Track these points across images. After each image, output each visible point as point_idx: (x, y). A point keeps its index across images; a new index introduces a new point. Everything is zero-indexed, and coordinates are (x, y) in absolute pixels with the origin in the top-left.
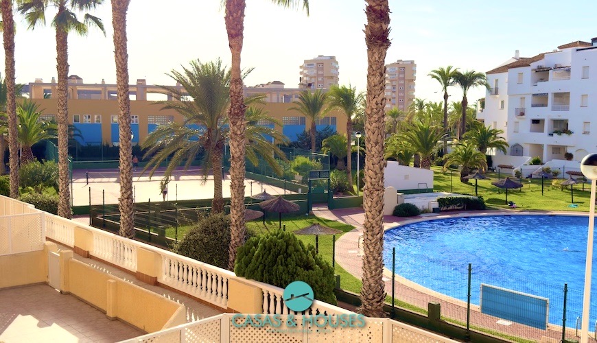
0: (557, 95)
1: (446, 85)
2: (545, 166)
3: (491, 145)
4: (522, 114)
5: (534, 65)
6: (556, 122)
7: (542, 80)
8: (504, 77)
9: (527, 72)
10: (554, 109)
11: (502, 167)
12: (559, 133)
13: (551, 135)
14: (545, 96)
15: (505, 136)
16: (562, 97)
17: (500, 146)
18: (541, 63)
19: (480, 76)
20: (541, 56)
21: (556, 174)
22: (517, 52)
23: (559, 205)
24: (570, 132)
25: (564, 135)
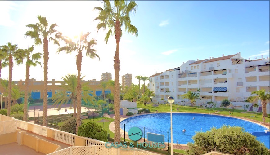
1: (139, 80)
2: (164, 101)
3: (151, 95)
4: (158, 87)
5: (160, 75)
6: (166, 89)
7: (162, 79)
8: (153, 78)
9: (159, 77)
10: (166, 86)
11: (154, 101)
12: (167, 92)
13: (165, 92)
14: (163, 83)
15: (154, 93)
16: (167, 83)
17: (153, 95)
18: (162, 74)
19: (147, 78)
20: (162, 73)
22: (156, 72)
23: (168, 110)
24: (170, 92)
25: (169, 92)
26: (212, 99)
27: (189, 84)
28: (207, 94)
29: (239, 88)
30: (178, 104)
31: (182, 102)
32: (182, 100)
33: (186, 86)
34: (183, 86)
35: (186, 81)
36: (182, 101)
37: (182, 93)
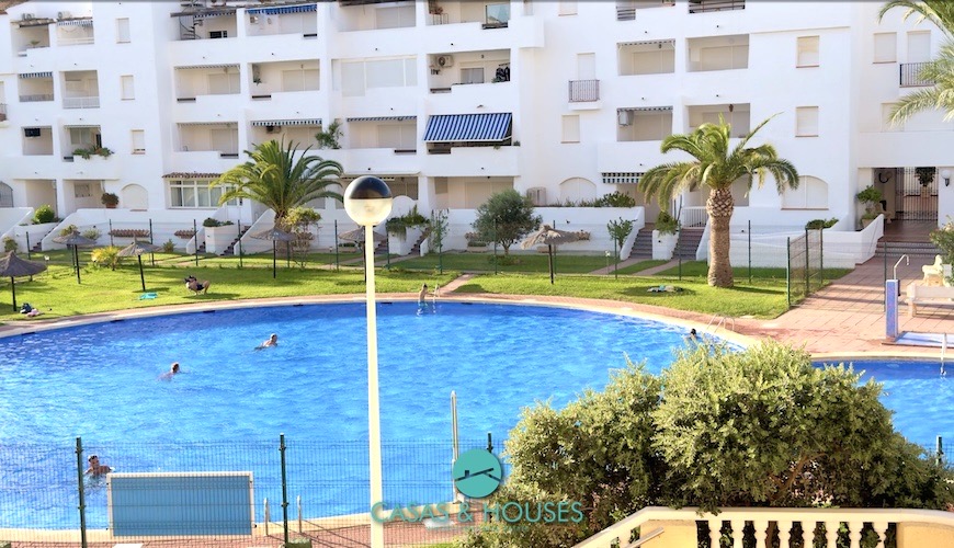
0: (72, 77)
2: (66, 225)
4: (4, 116)
5: (15, 13)
6: (76, 132)
7: (34, 44)
10: (68, 105)
12: (86, 154)
13: (69, 159)
16: (83, 81)
21: (92, 237)
23: (118, 299)
24: (106, 153)
25: (96, 158)
26: (415, 197)
27: (260, 89)
28: (385, 163)
29: (575, 116)
30: (179, 243)
31: (210, 231)
32: (211, 214)
33: (239, 107)
34: (212, 108)
35: (236, 67)
36: (210, 223)
37: (207, 161)
